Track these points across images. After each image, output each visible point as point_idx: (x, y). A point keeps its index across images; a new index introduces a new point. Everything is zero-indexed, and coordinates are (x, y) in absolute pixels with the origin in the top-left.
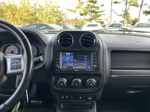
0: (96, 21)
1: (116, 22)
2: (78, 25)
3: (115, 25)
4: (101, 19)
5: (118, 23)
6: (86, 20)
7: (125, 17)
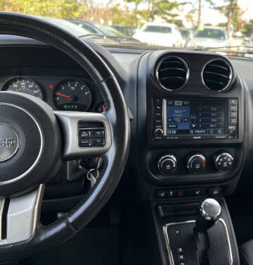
0: (165, 18)
1: (210, 25)
2: (121, 25)
3: (209, 33)
4: (176, 15)
5: (214, 26)
6: (140, 13)
7: (231, 14)
